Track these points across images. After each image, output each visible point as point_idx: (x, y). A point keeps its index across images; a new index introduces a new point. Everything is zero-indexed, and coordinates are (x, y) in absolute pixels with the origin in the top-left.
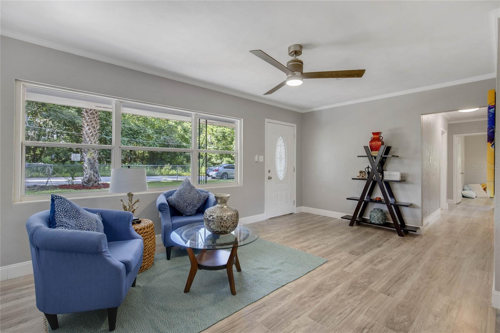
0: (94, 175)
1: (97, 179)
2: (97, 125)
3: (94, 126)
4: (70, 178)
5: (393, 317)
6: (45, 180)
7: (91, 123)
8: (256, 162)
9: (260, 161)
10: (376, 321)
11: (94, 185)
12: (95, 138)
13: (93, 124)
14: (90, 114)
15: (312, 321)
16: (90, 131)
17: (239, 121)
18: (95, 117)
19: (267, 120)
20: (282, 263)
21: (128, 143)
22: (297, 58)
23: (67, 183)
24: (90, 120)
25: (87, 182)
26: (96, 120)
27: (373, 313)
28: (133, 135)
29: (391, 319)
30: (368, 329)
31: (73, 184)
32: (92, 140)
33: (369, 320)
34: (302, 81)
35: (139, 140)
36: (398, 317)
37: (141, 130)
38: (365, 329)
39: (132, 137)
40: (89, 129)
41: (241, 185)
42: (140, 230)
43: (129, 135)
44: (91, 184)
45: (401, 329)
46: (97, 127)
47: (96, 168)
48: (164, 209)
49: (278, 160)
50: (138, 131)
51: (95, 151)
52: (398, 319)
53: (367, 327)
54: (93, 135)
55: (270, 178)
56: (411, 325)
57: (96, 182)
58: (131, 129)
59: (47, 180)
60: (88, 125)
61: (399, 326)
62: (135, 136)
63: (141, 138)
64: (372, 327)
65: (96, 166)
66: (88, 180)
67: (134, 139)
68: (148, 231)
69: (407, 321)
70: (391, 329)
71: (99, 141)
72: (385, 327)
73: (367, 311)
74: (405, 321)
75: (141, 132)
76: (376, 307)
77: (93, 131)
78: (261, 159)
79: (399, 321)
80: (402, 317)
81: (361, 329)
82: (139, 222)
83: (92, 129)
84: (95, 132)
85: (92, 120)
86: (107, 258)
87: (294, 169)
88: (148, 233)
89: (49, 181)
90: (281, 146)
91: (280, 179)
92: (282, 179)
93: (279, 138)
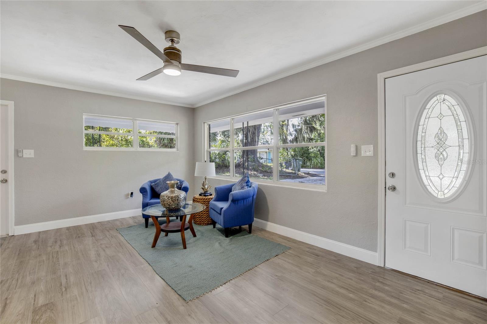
5: (52, 313)
8: (353, 156)
9: (363, 155)
10: (63, 299)
15: (99, 270)
17: (325, 98)
19: (381, 76)
22: (175, 46)
27: (71, 301)
29: (52, 310)
30: (63, 291)
33: (68, 296)
36: (48, 315)
38: (65, 290)
41: (326, 190)
45: (40, 310)
49: (430, 152)
52: (47, 314)
53: (65, 292)
55: (391, 189)
56: (33, 319)
61: (43, 311)
64: (62, 294)
69: (38, 320)
70: (47, 304)
72: (53, 301)
73: (77, 298)
74: (39, 318)
76: (74, 306)
78: (367, 151)
79: (45, 314)
80: (45, 319)
81: (67, 288)
90: (441, 116)
91: (436, 195)
92: (446, 196)
93: (435, 98)
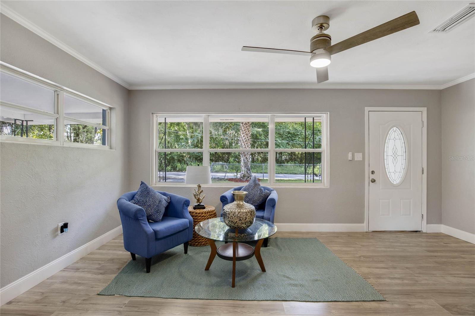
0: (247, 172)
1: (249, 175)
2: (249, 133)
3: (247, 134)
4: (236, 174)
6: (224, 175)
7: (245, 131)
8: (350, 160)
9: (356, 160)
11: (247, 180)
12: (248, 143)
13: (246, 132)
14: (245, 124)
16: (245, 137)
17: (325, 115)
18: (248, 126)
19: (367, 109)
20: (317, 280)
21: (287, 144)
22: (323, 33)
23: (234, 177)
24: (244, 129)
25: (243, 177)
26: (248, 129)
28: (291, 138)
31: (237, 178)
32: (246, 144)
34: (330, 58)
35: (296, 142)
37: (298, 132)
39: (290, 139)
40: (244, 136)
41: (328, 186)
42: (199, 213)
43: (288, 138)
44: (245, 179)
46: (249, 134)
47: (248, 166)
48: (224, 201)
49: (390, 159)
50: (296, 134)
51: (248, 153)
54: (246, 140)
55: (373, 181)
57: (248, 177)
58: (289, 133)
59: (225, 175)
60: (243, 133)
62: (293, 138)
63: (298, 140)
65: (248, 165)
66: (244, 175)
67: (293, 141)
68: (205, 215)
71: (251, 145)
75: (298, 134)
77: (246, 137)
78: (358, 157)
82: (204, 208)
83: (246, 136)
84: (248, 138)
85: (246, 129)
86: (142, 224)
87: (423, 170)
88: (206, 217)
89: (226, 175)
90: (395, 139)
91: (393, 182)
92: (397, 183)
93: (392, 129)
